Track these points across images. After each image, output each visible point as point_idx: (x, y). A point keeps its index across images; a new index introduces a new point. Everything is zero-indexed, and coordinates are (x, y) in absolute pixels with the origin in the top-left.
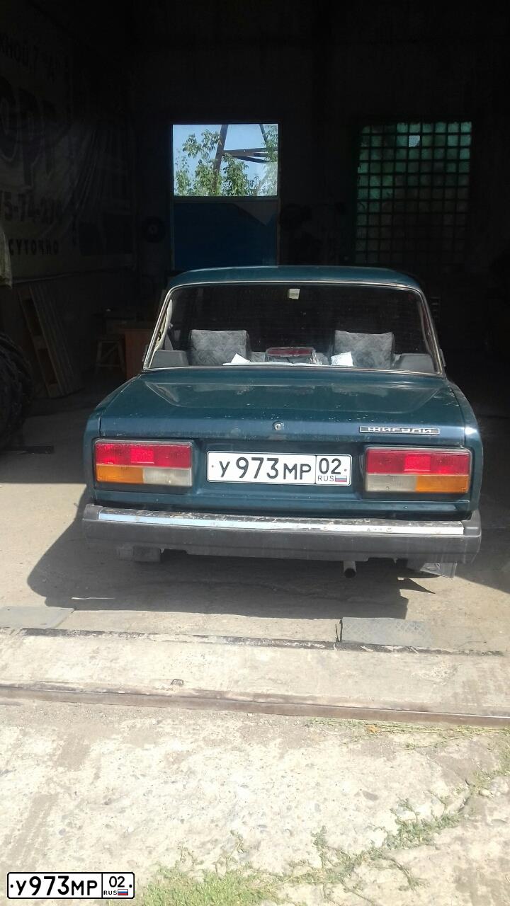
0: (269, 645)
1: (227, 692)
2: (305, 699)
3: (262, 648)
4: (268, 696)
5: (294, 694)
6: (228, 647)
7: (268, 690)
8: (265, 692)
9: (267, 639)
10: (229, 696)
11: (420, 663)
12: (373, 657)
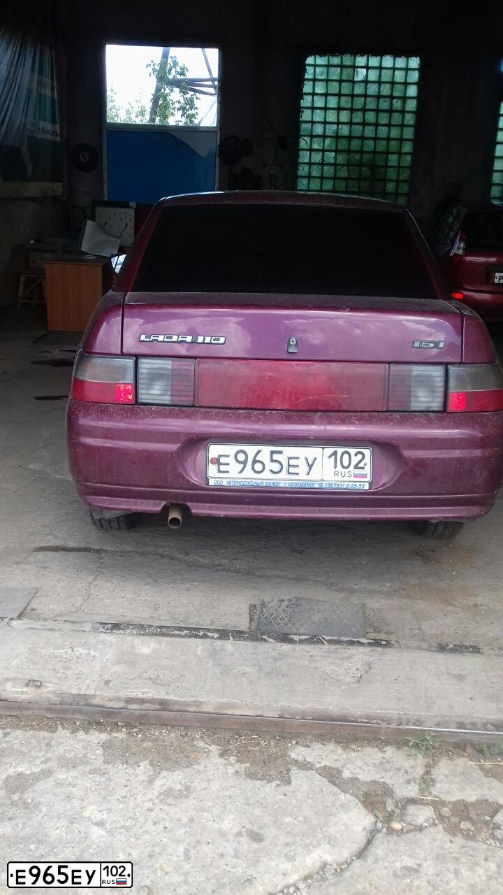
0: (153, 634)
1: (93, 696)
2: (189, 704)
3: (145, 637)
4: (143, 701)
5: (175, 698)
6: (103, 637)
7: (143, 693)
8: (140, 696)
9: (151, 626)
10: (96, 701)
11: (329, 657)
12: (274, 650)
